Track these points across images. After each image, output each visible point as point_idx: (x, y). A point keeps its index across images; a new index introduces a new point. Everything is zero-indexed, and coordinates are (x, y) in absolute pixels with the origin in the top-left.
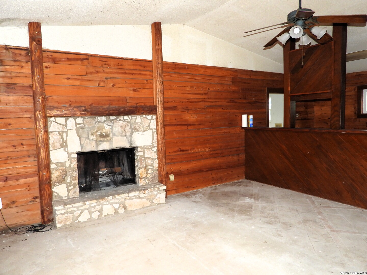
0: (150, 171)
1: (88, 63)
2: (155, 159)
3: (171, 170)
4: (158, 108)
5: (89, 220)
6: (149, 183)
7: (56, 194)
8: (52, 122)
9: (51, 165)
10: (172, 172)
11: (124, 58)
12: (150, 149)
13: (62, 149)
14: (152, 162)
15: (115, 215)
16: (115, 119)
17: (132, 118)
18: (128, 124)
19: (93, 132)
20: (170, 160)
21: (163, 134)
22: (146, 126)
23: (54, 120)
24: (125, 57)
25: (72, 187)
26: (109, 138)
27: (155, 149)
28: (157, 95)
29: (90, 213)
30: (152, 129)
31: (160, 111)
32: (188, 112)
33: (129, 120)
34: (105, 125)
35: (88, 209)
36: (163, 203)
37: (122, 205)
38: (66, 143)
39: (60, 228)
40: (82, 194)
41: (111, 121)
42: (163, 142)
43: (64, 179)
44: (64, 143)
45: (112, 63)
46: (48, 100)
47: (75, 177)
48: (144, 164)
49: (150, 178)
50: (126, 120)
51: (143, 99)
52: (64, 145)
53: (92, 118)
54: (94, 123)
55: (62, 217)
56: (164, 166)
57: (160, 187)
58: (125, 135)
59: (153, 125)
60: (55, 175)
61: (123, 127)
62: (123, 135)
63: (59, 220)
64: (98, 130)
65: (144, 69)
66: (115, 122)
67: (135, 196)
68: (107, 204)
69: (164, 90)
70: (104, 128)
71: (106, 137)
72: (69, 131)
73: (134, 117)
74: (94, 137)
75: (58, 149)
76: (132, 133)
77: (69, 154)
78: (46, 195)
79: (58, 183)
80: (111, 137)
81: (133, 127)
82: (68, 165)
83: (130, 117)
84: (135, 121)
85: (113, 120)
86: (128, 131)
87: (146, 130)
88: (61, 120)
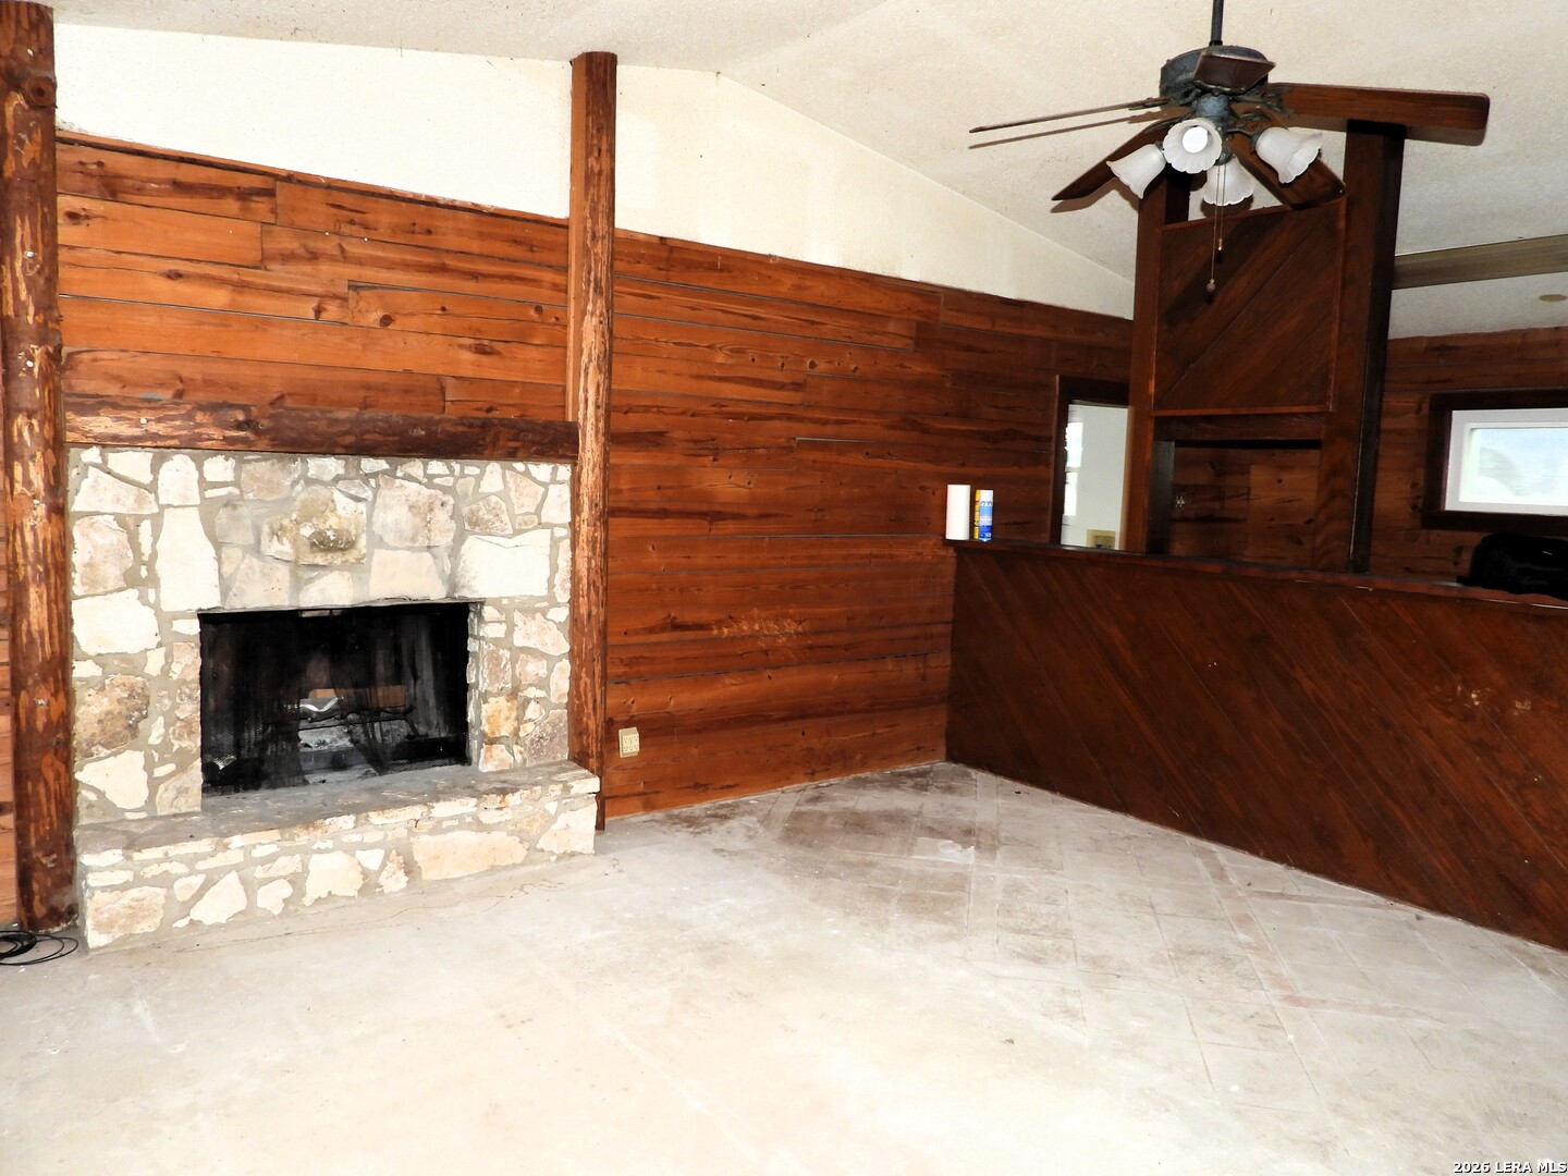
0: (533, 711)
1: (274, 211)
2: (560, 658)
3: (629, 707)
4: (584, 435)
5: (241, 918)
6: (525, 761)
7: (92, 797)
8: (87, 470)
9: (75, 664)
10: (633, 716)
11: (442, 202)
12: (538, 615)
13: (133, 593)
14: (543, 672)
15: (364, 900)
16: (384, 472)
17: (462, 470)
18: (445, 498)
19: (281, 525)
20: (627, 665)
21: (598, 550)
22: (524, 510)
23: (99, 461)
24: (444, 199)
25: (171, 767)
26: (351, 556)
27: (562, 614)
28: (583, 374)
29: (249, 886)
30: (550, 526)
31: (591, 447)
32: (715, 460)
33: (449, 481)
34: (337, 496)
35: (237, 868)
36: (581, 854)
37: (398, 855)
38: (151, 569)
39: (101, 951)
40: (216, 800)
41: (366, 477)
42: (598, 584)
43: (133, 729)
44: (143, 568)
45: (384, 217)
46: (71, 369)
47: (187, 722)
48: (508, 677)
49: (532, 741)
50: (437, 481)
51: (517, 391)
52: (140, 577)
53: (280, 460)
54: (288, 483)
55: (115, 903)
56: (598, 692)
57: (572, 784)
58: (429, 547)
59: (558, 508)
60: (89, 712)
61: (422, 512)
62: (417, 544)
63: (101, 913)
64: (306, 517)
65: (528, 255)
66: (386, 484)
67: (460, 817)
68: (327, 851)
69: (615, 357)
70: (334, 510)
71: (341, 549)
72: (168, 513)
73: (470, 468)
74: (284, 548)
75: (111, 592)
76: (460, 539)
77: (165, 619)
78: (44, 800)
79: (107, 745)
80: (364, 551)
81: (465, 510)
82: (154, 665)
83: (456, 465)
84: (478, 485)
85: (375, 475)
86: (443, 527)
87: (524, 527)
88: (133, 460)
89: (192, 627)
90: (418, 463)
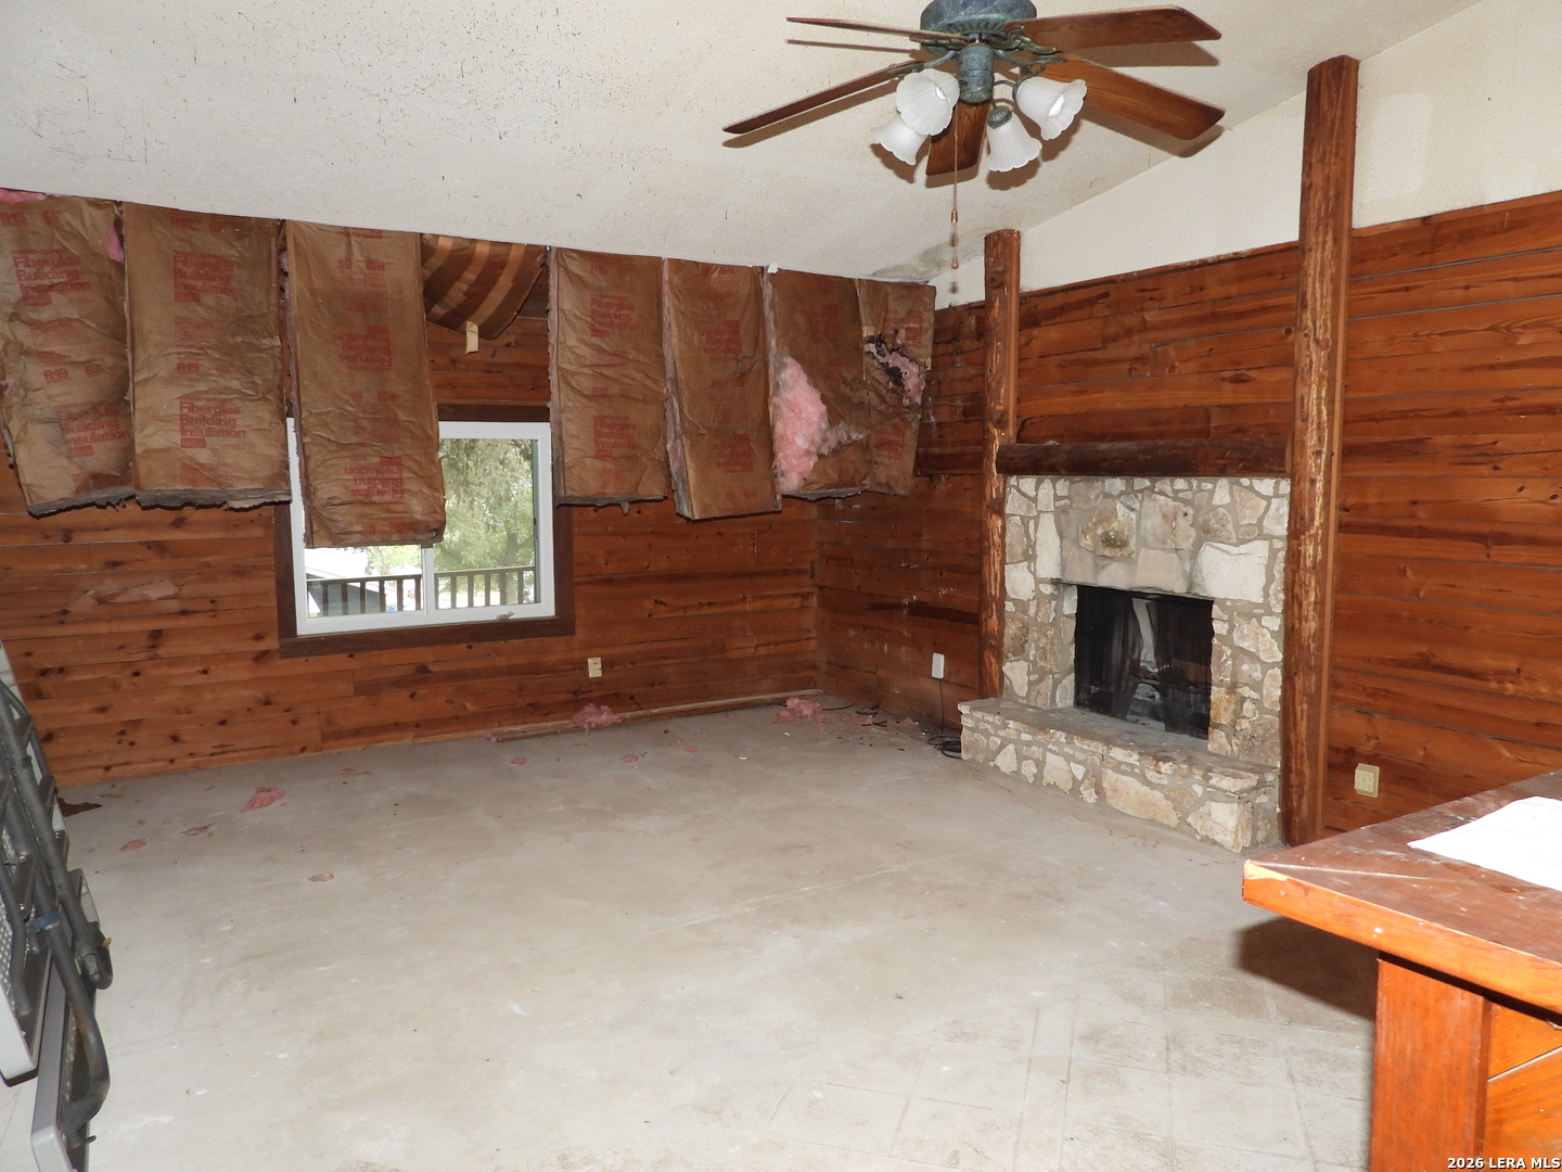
0: (1248, 705)
1: (1108, 308)
2: (1273, 666)
5: (1015, 776)
6: (1239, 753)
8: (1012, 489)
9: (1006, 602)
11: (1211, 261)
12: (1254, 620)
13: (1026, 563)
14: (1259, 675)
15: (1072, 799)
16: (1148, 488)
17: (1199, 486)
18: (1185, 510)
19: (1088, 526)
20: (1371, 695)
22: (1246, 522)
23: (1017, 483)
24: (1213, 257)
25: (1037, 677)
26: (1125, 552)
27: (1275, 623)
30: (1269, 538)
33: (1189, 495)
34: (1119, 506)
35: (1014, 742)
37: (1093, 776)
38: (1034, 551)
39: (968, 763)
41: (1137, 492)
43: (1023, 648)
44: (1030, 549)
45: (1172, 288)
48: (1228, 672)
49: (1246, 737)
50: (1181, 495)
52: (1029, 557)
53: (1091, 480)
54: (1093, 497)
55: (972, 738)
58: (1176, 549)
59: (1278, 521)
60: (1010, 631)
61: (1169, 518)
62: (1167, 546)
63: (968, 741)
64: (1101, 521)
66: (1148, 498)
68: (1054, 752)
70: (1116, 516)
71: (1120, 546)
72: (1041, 515)
73: (1204, 484)
74: (1089, 542)
75: (1018, 562)
76: (1197, 546)
77: (1038, 581)
79: (1014, 654)
80: (1134, 548)
81: (1201, 520)
82: (1032, 611)
83: (1195, 482)
84: (1211, 498)
85: (1141, 491)
86: (1186, 533)
87: (1247, 537)
88: (1028, 483)
89: (1047, 589)
90: (1167, 480)
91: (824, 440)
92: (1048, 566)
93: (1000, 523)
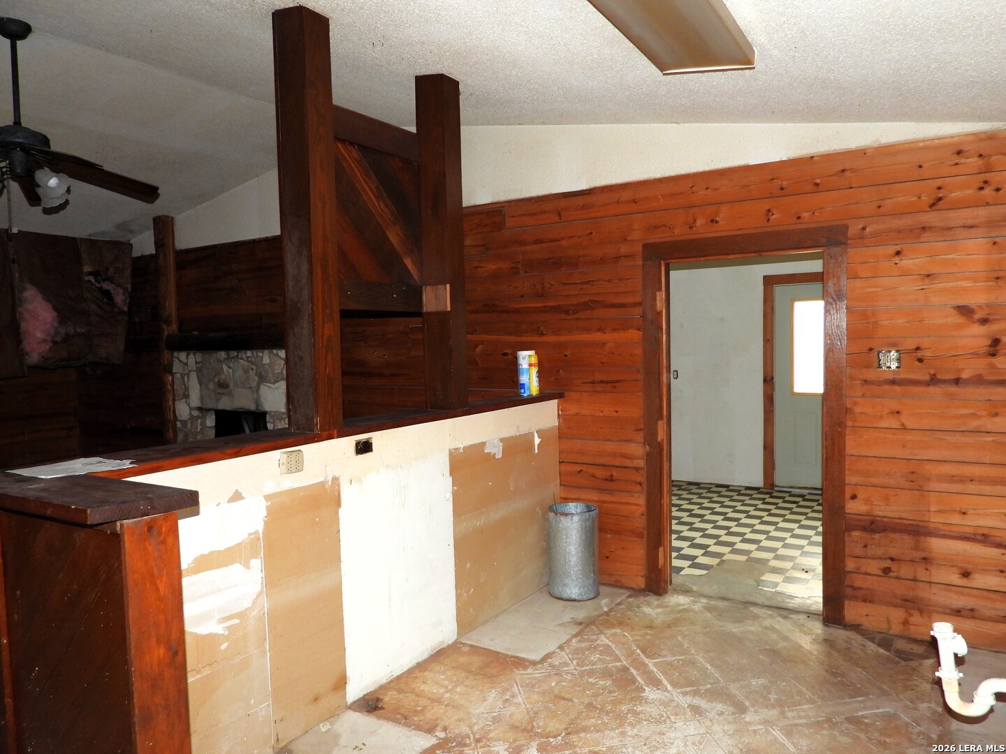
8: (175, 359)
9: (177, 422)
13: (184, 400)
16: (236, 356)
17: (257, 355)
18: (252, 366)
19: (211, 377)
22: (276, 372)
23: (177, 356)
26: (228, 390)
32: (366, 343)
33: (253, 359)
34: (225, 367)
38: (188, 392)
41: (231, 358)
44: (186, 392)
50: (250, 359)
52: (186, 396)
54: (212, 361)
58: (250, 387)
61: (246, 371)
62: (246, 386)
64: (216, 374)
66: (236, 361)
70: (223, 372)
71: (225, 387)
72: (190, 373)
73: (259, 353)
75: (181, 399)
76: (259, 385)
77: (191, 409)
80: (232, 388)
81: (259, 372)
82: (189, 426)
83: (255, 353)
84: (262, 360)
85: (233, 358)
86: (253, 379)
87: (276, 380)
88: (183, 355)
89: (196, 413)
90: (243, 352)
91: (57, 333)
92: (195, 400)
93: (170, 378)
